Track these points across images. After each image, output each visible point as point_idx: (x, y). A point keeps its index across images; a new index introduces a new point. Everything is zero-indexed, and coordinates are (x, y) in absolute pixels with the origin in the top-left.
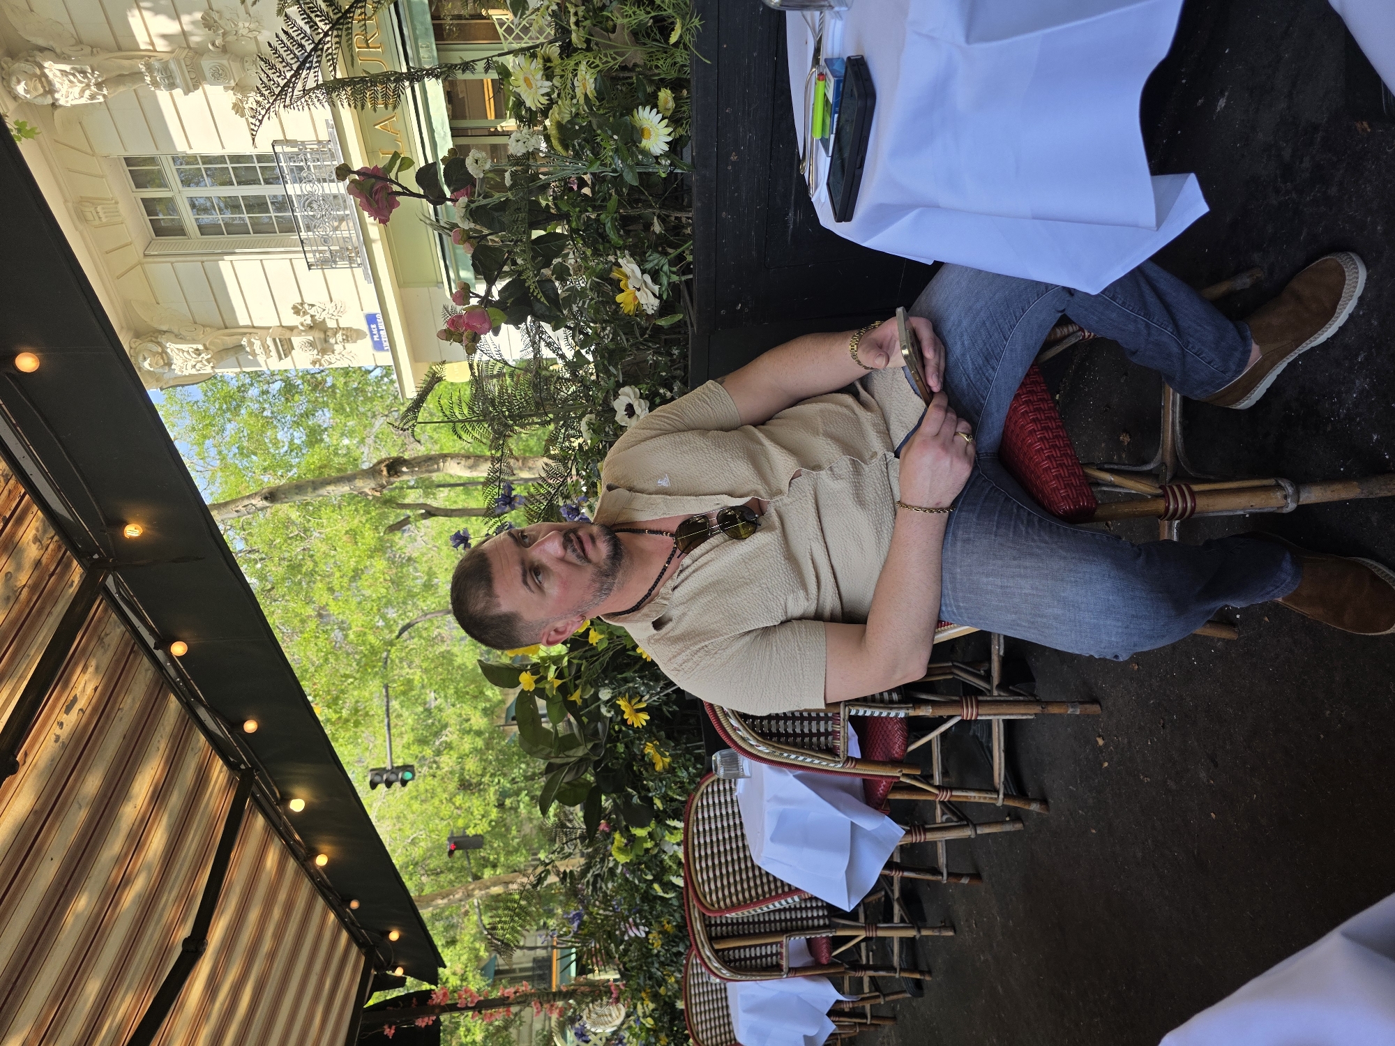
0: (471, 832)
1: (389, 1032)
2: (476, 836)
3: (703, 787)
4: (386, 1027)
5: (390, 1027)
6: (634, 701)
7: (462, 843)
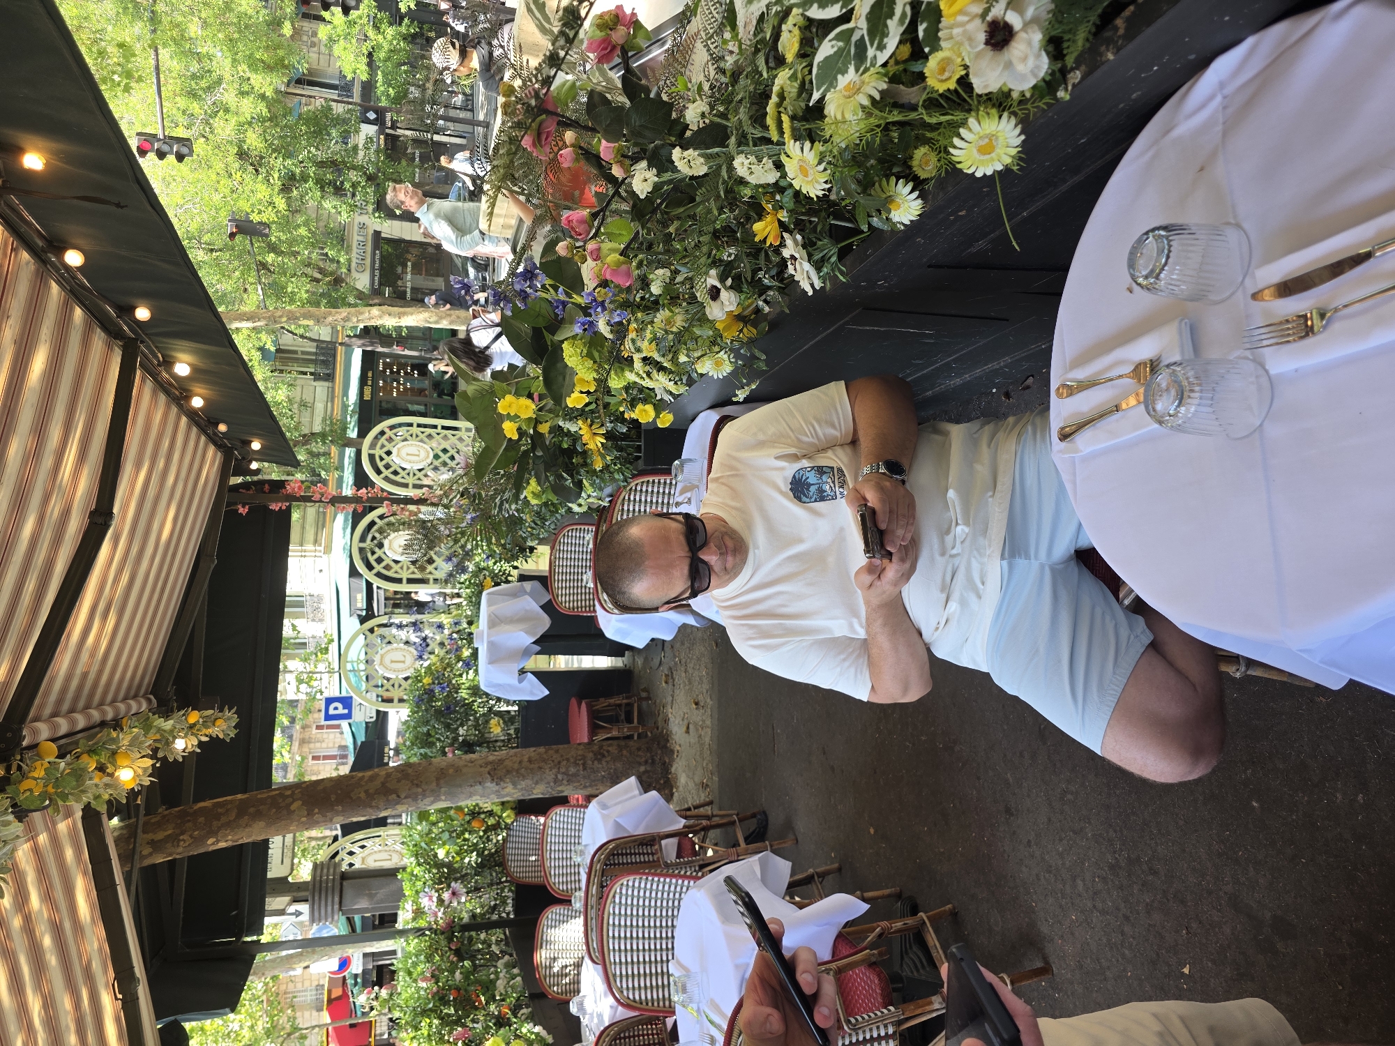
0: (255, 218)
1: (243, 510)
2: (260, 223)
3: (633, 484)
4: (240, 507)
5: (243, 507)
6: (593, 427)
7: (244, 227)
